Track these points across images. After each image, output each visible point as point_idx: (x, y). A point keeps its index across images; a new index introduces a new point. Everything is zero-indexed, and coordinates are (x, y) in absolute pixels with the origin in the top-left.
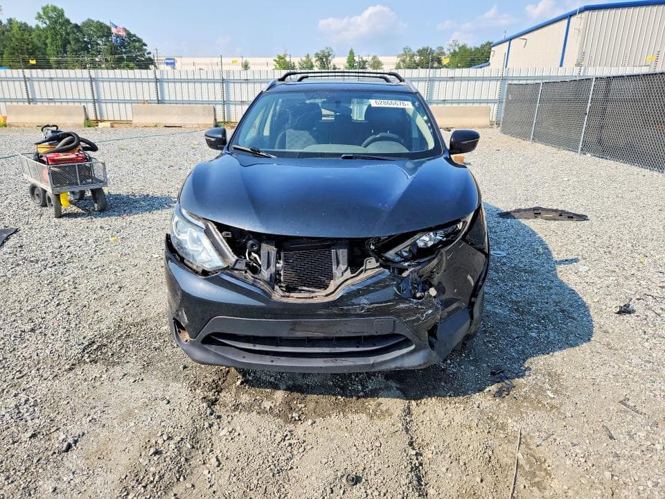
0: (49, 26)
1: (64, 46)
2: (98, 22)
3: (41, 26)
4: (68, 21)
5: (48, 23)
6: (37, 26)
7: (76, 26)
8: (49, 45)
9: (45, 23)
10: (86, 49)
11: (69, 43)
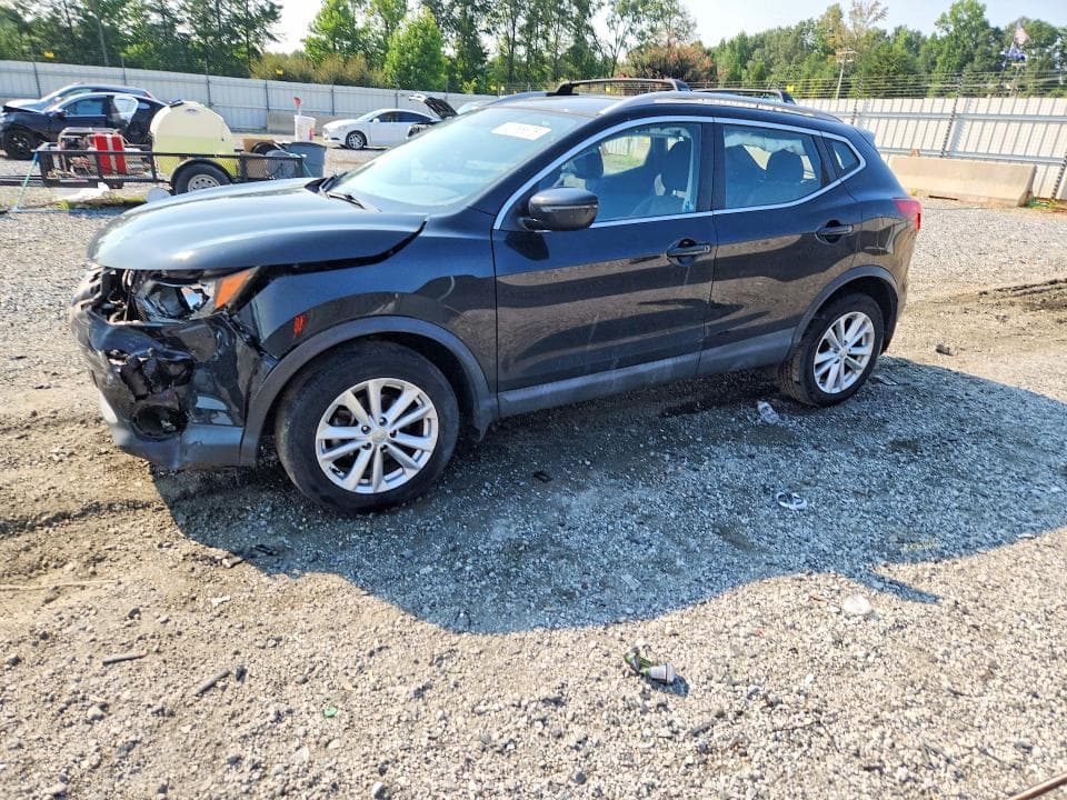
0: (951, 34)
1: (961, 66)
2: (1038, 21)
3: (938, 34)
4: (985, 25)
5: (952, 30)
6: (934, 36)
7: (997, 31)
8: (939, 64)
9: (947, 30)
10: (997, 69)
11: (972, 60)
